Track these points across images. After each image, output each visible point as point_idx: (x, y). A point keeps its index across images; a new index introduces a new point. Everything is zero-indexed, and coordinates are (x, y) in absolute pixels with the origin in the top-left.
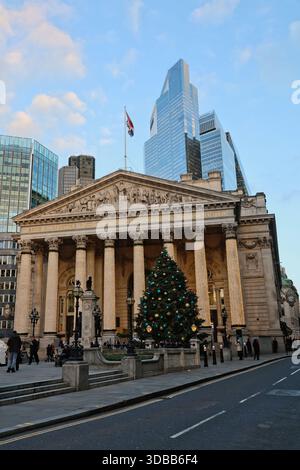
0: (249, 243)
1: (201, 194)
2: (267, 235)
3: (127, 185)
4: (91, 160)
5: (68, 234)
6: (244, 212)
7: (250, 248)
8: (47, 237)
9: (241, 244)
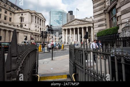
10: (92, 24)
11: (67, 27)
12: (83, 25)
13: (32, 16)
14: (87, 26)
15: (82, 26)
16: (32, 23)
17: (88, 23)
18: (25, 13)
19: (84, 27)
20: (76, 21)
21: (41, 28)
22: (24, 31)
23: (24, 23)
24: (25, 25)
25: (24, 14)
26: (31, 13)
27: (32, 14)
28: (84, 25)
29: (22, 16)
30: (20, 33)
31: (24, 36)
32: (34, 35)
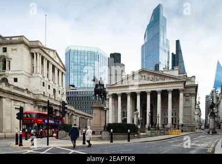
0: (187, 95)
1: (172, 78)
2: (194, 92)
3: (145, 74)
4: (119, 55)
5: (124, 92)
6: (187, 84)
7: (187, 97)
8: (117, 93)
9: (184, 95)
10: (182, 85)
11: (121, 89)
12: (160, 86)
13: (32, 55)
14: (170, 88)
15: (159, 89)
16: (34, 75)
17: (174, 81)
18: (14, 47)
19: (163, 91)
20: (143, 75)
21: (56, 88)
22: (14, 94)
23: (10, 72)
24: (16, 80)
25: (9, 48)
26: (30, 48)
27: (34, 51)
28: (163, 86)
29: (5, 54)
30: (4, 100)
31: (16, 108)
32: (41, 106)
